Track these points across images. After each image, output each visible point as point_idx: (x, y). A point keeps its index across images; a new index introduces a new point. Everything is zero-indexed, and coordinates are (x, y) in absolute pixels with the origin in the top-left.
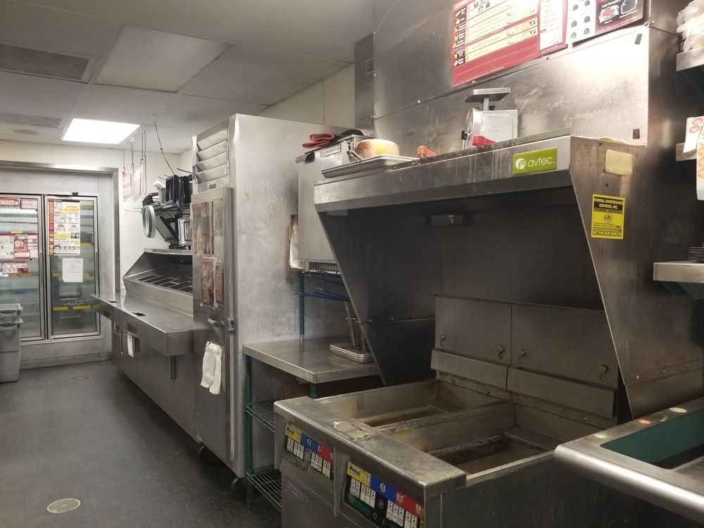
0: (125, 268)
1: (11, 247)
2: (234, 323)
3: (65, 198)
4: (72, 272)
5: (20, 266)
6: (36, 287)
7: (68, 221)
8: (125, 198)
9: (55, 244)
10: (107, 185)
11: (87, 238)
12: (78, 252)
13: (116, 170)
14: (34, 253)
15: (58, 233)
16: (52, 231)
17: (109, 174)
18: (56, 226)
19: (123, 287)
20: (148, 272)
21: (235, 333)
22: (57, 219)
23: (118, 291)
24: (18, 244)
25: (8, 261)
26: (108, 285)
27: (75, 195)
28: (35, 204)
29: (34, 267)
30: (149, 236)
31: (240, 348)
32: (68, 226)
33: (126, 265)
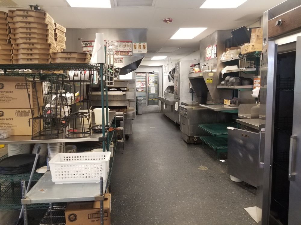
0: (164, 90)
1: (140, 85)
2: (180, 98)
3: (151, 73)
4: (153, 91)
5: (142, 89)
6: (145, 95)
7: (152, 78)
8: (164, 73)
9: (149, 84)
10: (161, 69)
11: (156, 82)
12: (154, 86)
13: (163, 65)
14: (145, 86)
15: (150, 81)
16: (148, 81)
17: (161, 66)
18: (149, 80)
19: (164, 94)
20: (170, 91)
21: (180, 100)
22: (150, 78)
23: (163, 95)
24: (142, 84)
25: (140, 88)
26: (161, 94)
27: (153, 72)
28: (145, 75)
29: (145, 90)
30: (169, 82)
31: (181, 102)
32: (152, 80)
33: (165, 89)
